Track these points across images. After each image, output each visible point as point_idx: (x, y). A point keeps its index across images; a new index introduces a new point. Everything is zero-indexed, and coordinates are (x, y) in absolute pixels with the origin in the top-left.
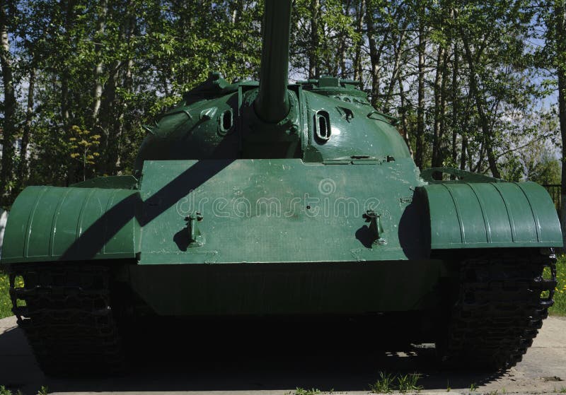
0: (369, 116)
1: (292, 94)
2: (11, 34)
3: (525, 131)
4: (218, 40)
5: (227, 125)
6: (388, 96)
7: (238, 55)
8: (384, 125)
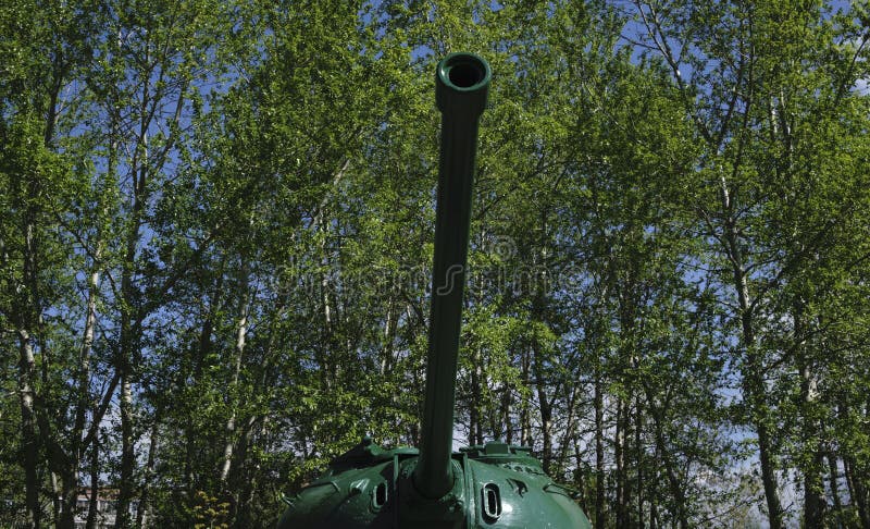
0: (544, 489)
1: (456, 464)
2: (133, 385)
3: (724, 497)
4: (366, 394)
5: (380, 500)
6: (562, 458)
7: (389, 411)
8: (562, 500)
